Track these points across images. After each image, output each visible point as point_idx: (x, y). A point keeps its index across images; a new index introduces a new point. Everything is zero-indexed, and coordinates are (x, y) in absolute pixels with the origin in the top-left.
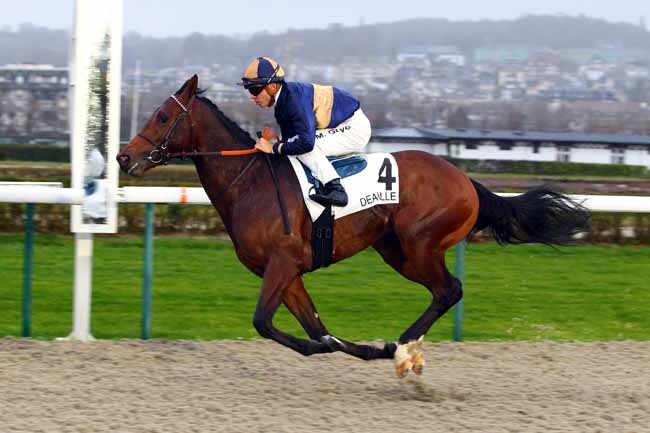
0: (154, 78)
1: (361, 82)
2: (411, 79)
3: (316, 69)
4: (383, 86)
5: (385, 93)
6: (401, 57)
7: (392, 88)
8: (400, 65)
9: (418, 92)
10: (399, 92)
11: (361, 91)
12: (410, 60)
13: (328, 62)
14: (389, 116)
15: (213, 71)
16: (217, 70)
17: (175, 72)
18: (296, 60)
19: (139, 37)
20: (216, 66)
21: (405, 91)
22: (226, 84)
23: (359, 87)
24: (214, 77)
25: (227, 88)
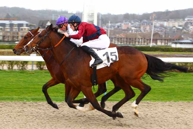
0: (115, 26)
1: (175, 26)
2: (189, 26)
3: (162, 23)
4: (181, 28)
5: (182, 30)
6: (186, 19)
7: (184, 28)
8: (186, 22)
9: (191, 29)
10: (186, 29)
11: (174, 29)
12: (189, 20)
13: (165, 21)
14: (182, 36)
15: (132, 24)
16: (133, 23)
17: (121, 24)
18: (156, 21)
19: (110, 14)
20: (133, 22)
21: (187, 29)
22: (135, 27)
23: (174, 28)
24: (132, 25)
25: (136, 29)
